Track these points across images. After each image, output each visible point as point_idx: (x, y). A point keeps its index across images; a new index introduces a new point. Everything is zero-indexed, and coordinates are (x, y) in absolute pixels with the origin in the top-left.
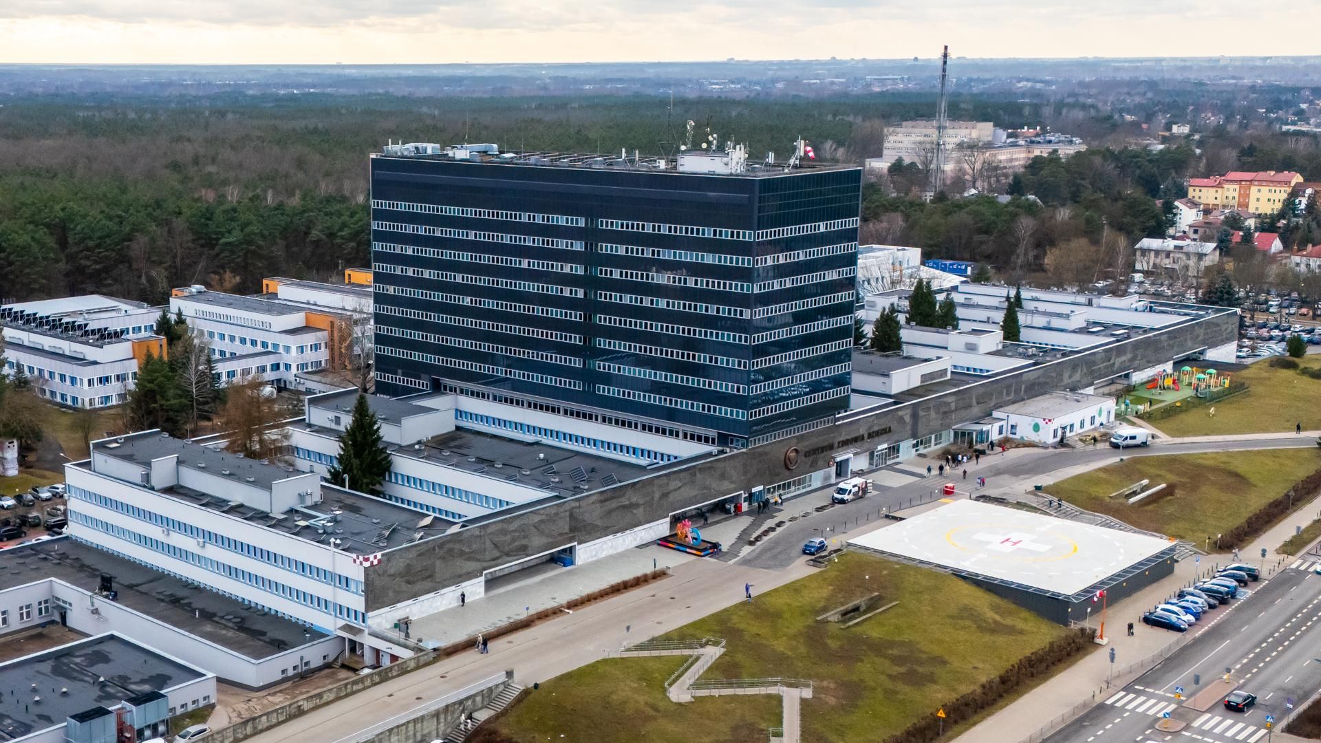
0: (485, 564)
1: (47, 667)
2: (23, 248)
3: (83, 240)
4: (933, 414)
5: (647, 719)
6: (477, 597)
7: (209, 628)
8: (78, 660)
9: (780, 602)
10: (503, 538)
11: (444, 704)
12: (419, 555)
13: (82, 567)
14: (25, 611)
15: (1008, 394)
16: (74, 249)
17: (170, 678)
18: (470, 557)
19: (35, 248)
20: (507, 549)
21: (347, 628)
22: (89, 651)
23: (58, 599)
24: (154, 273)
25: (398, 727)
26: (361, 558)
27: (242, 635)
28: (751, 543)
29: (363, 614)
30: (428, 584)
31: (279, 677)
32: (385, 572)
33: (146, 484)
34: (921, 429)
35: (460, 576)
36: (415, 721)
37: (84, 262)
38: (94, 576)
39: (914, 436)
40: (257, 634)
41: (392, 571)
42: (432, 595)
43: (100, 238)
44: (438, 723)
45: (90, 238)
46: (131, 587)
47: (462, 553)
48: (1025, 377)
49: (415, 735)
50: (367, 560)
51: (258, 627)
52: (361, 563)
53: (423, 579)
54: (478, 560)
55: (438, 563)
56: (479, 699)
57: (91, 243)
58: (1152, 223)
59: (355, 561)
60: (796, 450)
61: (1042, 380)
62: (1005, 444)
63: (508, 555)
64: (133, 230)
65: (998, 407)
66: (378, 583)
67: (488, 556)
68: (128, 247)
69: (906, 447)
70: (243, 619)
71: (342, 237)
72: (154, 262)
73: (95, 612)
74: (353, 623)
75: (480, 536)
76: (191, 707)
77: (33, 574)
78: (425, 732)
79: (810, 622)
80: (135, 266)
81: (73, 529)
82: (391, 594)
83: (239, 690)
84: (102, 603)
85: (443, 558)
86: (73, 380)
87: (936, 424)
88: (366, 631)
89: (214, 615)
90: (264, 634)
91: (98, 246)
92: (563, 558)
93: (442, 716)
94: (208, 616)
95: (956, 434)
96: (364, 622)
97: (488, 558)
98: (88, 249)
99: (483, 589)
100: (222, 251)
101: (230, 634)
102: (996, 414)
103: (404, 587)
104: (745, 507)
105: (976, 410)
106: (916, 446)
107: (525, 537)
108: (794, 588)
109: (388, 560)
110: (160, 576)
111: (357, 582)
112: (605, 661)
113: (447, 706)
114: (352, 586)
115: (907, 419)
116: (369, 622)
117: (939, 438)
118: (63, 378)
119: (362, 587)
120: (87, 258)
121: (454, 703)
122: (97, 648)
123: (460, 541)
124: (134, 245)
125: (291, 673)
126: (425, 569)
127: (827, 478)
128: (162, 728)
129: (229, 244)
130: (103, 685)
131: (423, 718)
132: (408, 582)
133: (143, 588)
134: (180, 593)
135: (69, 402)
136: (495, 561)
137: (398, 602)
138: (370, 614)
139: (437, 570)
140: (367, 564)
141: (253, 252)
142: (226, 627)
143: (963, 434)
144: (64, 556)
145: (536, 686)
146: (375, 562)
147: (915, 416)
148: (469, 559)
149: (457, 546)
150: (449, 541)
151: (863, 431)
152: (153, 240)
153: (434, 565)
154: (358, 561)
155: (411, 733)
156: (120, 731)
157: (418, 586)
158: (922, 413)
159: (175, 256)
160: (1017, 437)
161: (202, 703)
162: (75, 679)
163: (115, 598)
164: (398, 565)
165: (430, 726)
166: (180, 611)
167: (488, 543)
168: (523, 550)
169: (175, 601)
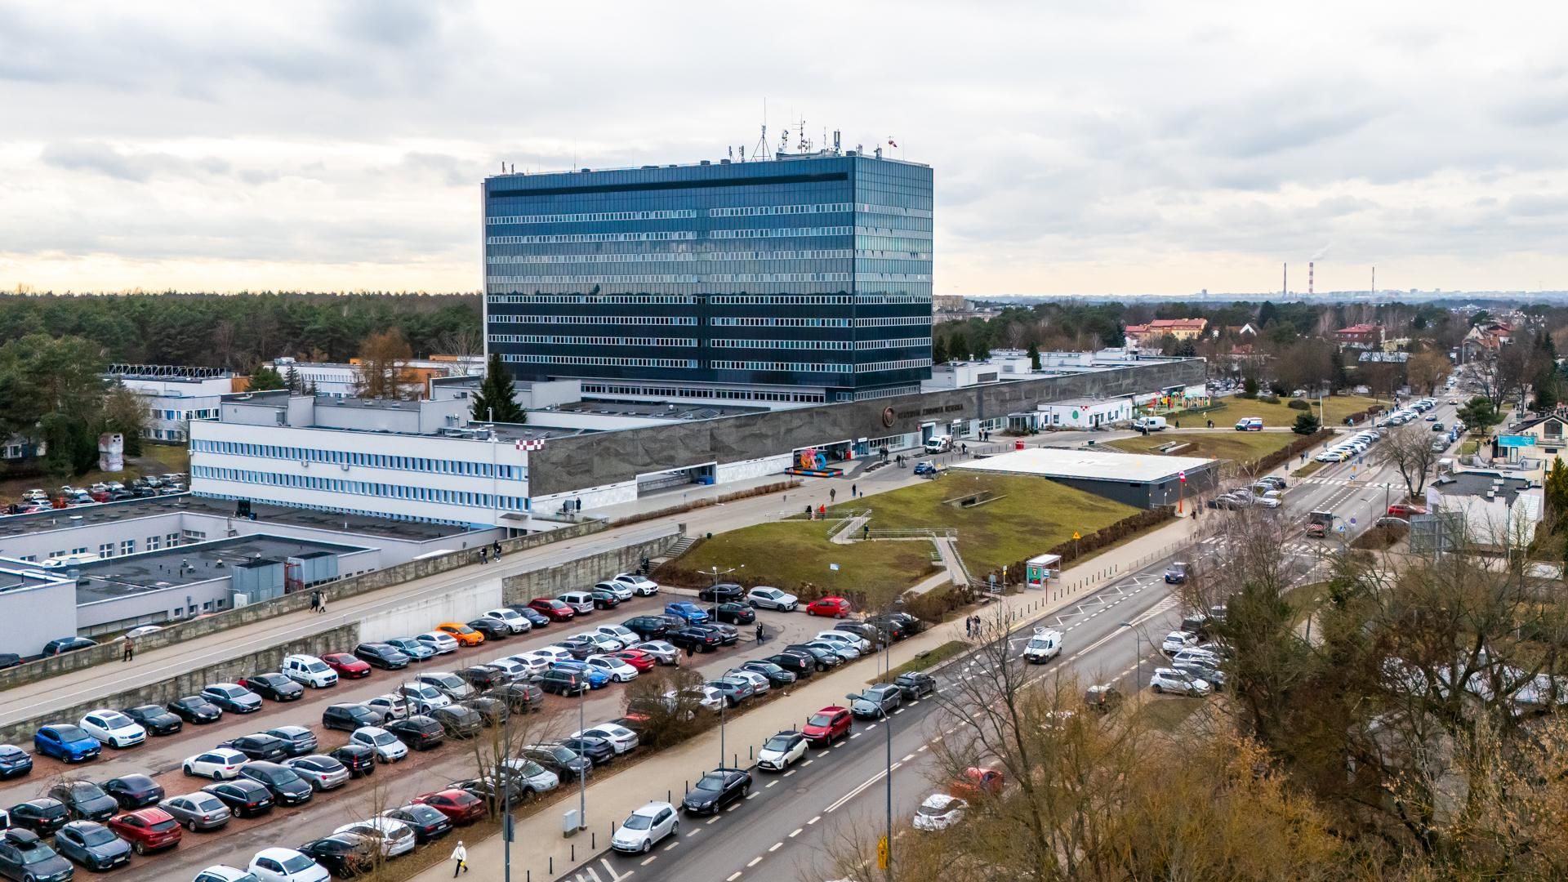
0: (638, 468)
2: (104, 327)
3: (164, 329)
4: (993, 401)
5: (818, 553)
6: (630, 500)
8: (226, 551)
9: (907, 495)
10: (653, 446)
11: (624, 545)
12: (579, 448)
14: (153, 543)
15: (1047, 394)
16: (155, 338)
17: (331, 554)
18: (624, 458)
19: (118, 329)
20: (656, 457)
21: (509, 517)
22: (237, 547)
23: (188, 532)
24: (238, 356)
25: (585, 559)
26: (525, 443)
28: (867, 471)
29: (527, 500)
30: (586, 478)
32: (548, 459)
33: (283, 423)
34: (985, 413)
35: (615, 476)
36: (600, 556)
39: (980, 417)
40: (413, 534)
41: (554, 459)
42: (590, 490)
43: (183, 325)
44: (620, 564)
45: (173, 327)
47: (617, 454)
48: (1058, 382)
49: (599, 571)
50: (530, 443)
52: (525, 448)
53: (582, 473)
54: (631, 463)
55: (596, 459)
56: (656, 546)
57: (173, 331)
58: (1111, 337)
59: (518, 447)
60: (891, 410)
61: (1071, 387)
62: (1051, 429)
63: (657, 462)
64: (217, 318)
65: (1040, 402)
66: (542, 468)
67: (640, 460)
68: (211, 334)
69: (974, 425)
71: (423, 334)
72: (238, 346)
73: (233, 533)
74: (516, 511)
75: (633, 440)
78: (609, 570)
79: (938, 504)
80: (219, 350)
82: (553, 481)
84: (241, 523)
85: (600, 455)
86: (169, 415)
87: (996, 409)
88: (530, 516)
90: (419, 533)
91: (180, 333)
92: (703, 476)
93: (624, 557)
95: (1012, 420)
96: (527, 507)
97: (640, 462)
98: (169, 336)
99: (635, 493)
100: (308, 338)
102: (1040, 407)
103: (565, 477)
104: (853, 453)
105: (1024, 403)
106: (981, 425)
107: (673, 448)
108: (916, 488)
109: (551, 448)
111: (520, 468)
112: (767, 524)
113: (628, 548)
114: (515, 474)
115: (974, 400)
116: (533, 506)
117: (998, 422)
118: (157, 414)
119: (525, 473)
120: (168, 345)
121: (635, 546)
122: (245, 545)
123: (615, 441)
124: (218, 330)
126: (584, 463)
127: (916, 441)
129: (315, 331)
131: (606, 554)
132: (569, 473)
133: (282, 517)
134: (322, 517)
135: (165, 438)
136: (646, 467)
137: (560, 491)
138: (534, 499)
139: (595, 465)
140: (531, 448)
141: (339, 339)
142: (378, 532)
143: (1018, 419)
145: (709, 536)
146: (539, 447)
147: (980, 398)
148: (624, 460)
149: (614, 446)
150: (605, 440)
151: (941, 404)
152: (238, 325)
153: (592, 460)
154: (521, 447)
155: (596, 568)
156: (288, 584)
157: (578, 479)
158: (985, 398)
159: (260, 343)
160: (1060, 425)
163: (255, 519)
164: (559, 454)
165: (613, 564)
167: (640, 448)
168: (670, 461)
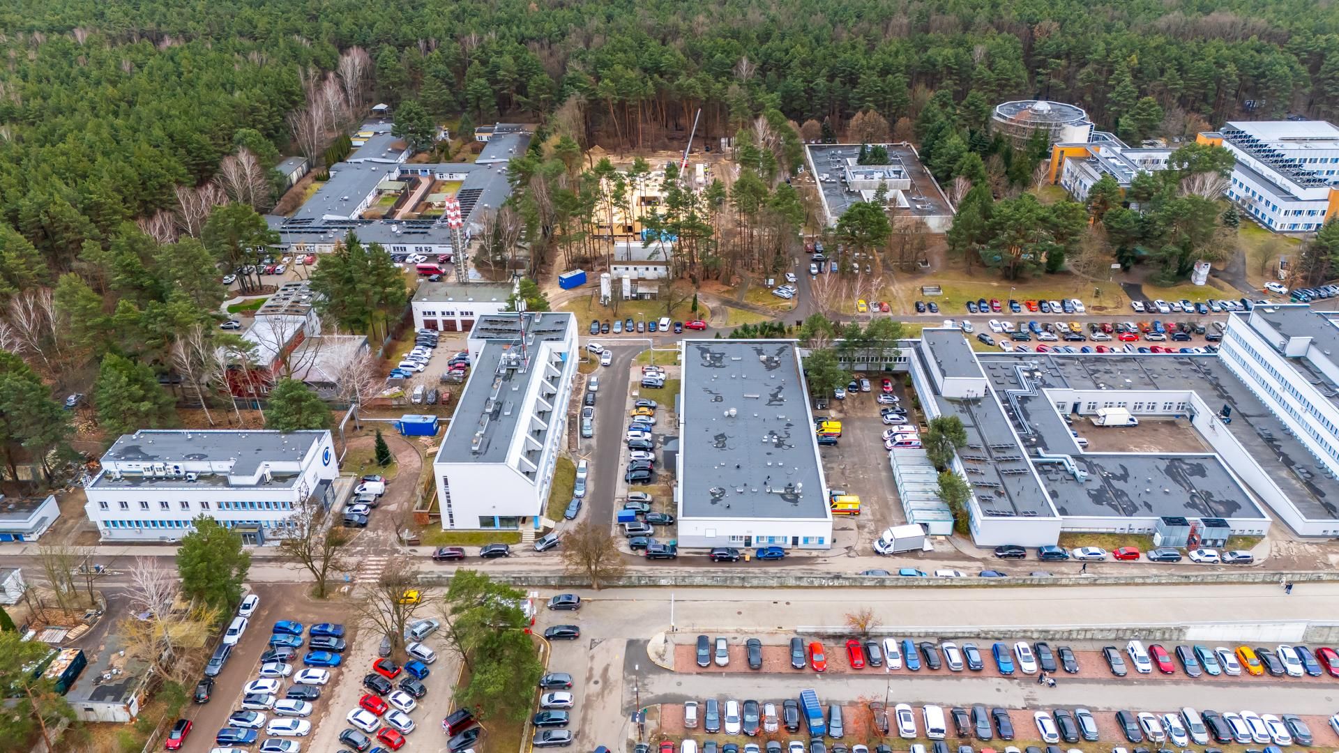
1: (1163, 465)
7: (1284, 473)
8: (1185, 467)
13: (1217, 386)
14: (1168, 406)
17: (1240, 507)
22: (1195, 462)
23: (1192, 405)
27: (1306, 491)
31: (1320, 533)
33: (1280, 351)
37: (1326, 88)
38: (1221, 397)
40: (1318, 493)
46: (1244, 416)
51: (1321, 487)
70: (1312, 475)
73: (1213, 427)
76: (1246, 533)
77: (1182, 381)
81: (1222, 353)
83: (1288, 530)
84: (1218, 423)
86: (1274, 208)
89: (1293, 463)
90: (1323, 495)
94: (1288, 463)
101: (1298, 485)
110: (1267, 414)
118: (1268, 203)
122: (1200, 461)
125: (1330, 533)
128: (1220, 543)
130: (1193, 495)
133: (1251, 420)
134: (1277, 434)
135: (1266, 221)
142: (1298, 478)
144: (1208, 373)
156: (1191, 536)
161: (1255, 533)
162: (1178, 482)
163: (1228, 423)
166: (1269, 450)
169: (1270, 440)
